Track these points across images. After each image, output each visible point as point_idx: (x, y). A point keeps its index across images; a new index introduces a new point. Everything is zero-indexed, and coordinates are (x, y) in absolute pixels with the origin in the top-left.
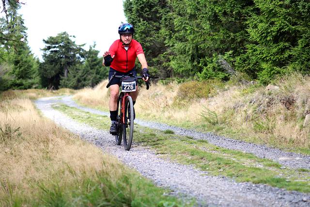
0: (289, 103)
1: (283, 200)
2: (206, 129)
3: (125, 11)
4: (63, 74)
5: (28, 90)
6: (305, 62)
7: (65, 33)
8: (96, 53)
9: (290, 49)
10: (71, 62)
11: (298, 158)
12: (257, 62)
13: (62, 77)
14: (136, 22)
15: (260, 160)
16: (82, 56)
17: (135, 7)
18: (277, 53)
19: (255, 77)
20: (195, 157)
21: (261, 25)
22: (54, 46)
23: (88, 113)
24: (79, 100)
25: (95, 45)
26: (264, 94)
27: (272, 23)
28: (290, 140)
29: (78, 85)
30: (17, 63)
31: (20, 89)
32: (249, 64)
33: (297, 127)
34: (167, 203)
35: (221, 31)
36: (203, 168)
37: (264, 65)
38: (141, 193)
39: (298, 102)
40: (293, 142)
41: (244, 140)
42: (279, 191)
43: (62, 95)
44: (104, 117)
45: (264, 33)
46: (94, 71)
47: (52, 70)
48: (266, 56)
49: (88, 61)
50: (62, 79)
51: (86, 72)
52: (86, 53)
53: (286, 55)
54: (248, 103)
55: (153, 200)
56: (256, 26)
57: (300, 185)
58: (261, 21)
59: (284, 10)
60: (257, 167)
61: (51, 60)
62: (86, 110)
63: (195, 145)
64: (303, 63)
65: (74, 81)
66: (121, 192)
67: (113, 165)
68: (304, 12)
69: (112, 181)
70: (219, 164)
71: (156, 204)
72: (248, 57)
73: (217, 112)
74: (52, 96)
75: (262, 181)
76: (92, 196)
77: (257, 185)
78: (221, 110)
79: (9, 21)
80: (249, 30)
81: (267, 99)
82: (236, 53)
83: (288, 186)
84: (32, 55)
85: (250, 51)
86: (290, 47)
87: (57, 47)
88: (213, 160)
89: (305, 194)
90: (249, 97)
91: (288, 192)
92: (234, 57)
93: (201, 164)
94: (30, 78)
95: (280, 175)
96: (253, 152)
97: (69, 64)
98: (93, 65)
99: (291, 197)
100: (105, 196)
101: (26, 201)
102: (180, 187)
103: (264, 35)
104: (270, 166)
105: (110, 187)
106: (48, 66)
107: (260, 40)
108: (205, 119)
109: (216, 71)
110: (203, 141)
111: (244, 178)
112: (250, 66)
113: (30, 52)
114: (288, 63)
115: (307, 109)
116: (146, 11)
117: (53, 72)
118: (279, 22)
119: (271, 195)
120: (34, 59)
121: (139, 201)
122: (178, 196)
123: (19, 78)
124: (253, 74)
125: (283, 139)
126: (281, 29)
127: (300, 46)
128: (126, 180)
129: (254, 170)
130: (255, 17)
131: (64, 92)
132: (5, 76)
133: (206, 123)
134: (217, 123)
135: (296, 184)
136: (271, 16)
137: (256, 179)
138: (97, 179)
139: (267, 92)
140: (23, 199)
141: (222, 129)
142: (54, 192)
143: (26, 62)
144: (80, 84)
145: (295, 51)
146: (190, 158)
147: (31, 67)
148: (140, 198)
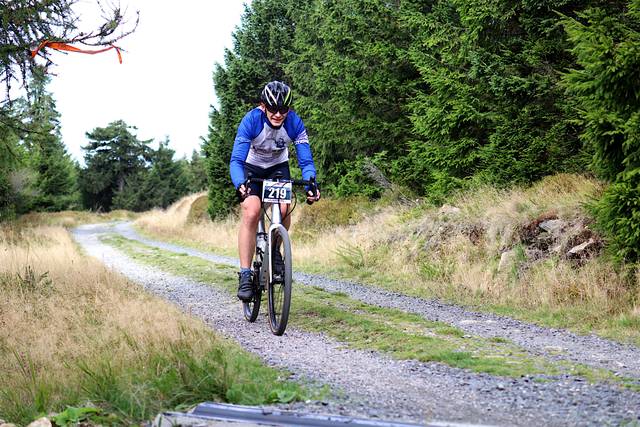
0: (476, 234)
1: (467, 388)
2: (345, 274)
3: (217, 87)
4: (117, 187)
5: (61, 213)
6: (501, 170)
7: (120, 122)
8: (170, 153)
9: (477, 150)
10: (130, 168)
11: (490, 321)
12: (425, 169)
13: (115, 193)
14: (234, 106)
15: (429, 324)
16: (148, 158)
17: (233, 82)
18: (457, 155)
19: (422, 193)
20: (328, 320)
21: (431, 109)
22: (102, 142)
23: (157, 249)
24: (142, 228)
25: (168, 141)
26: (436, 220)
27: (449, 108)
28: (478, 293)
29: (142, 205)
30: (43, 169)
31: (50, 211)
32: (413, 172)
33: (489, 272)
34: (283, 392)
35: (369, 118)
36: (341, 338)
37: (437, 174)
38: (242, 376)
39: (490, 233)
40: (482, 296)
41: (404, 292)
42: (461, 373)
43: (116, 220)
44: (183, 255)
45: (436, 123)
46: (166, 182)
47: (100, 180)
48: (439, 161)
49: (157, 167)
50: (115, 196)
51: (154, 184)
52: (155, 153)
53: (471, 159)
54: (411, 234)
55: (261, 388)
56: (423, 112)
57: (494, 364)
58: (432, 104)
59: (467, 87)
60: (426, 335)
61: (98, 165)
62: (154, 245)
63: (328, 300)
64: (496, 172)
65: (134, 198)
66: (210, 375)
67: (197, 333)
68: (498, 92)
69: (196, 358)
70: (366, 331)
71: (265, 395)
72: (410, 161)
73: (362, 248)
74: (99, 221)
75: (433, 357)
76: (164, 382)
77: (427, 364)
78: (368, 245)
79: (32, 104)
80: (412, 118)
81: (441, 229)
82: (393, 154)
83: (475, 365)
84: (68, 157)
85: (415, 151)
86: (477, 145)
87: (108, 144)
88: (356, 325)
89: (501, 378)
90: (412, 225)
91: (475, 374)
92: (389, 161)
93: (338, 331)
94: (65, 194)
95: (462, 349)
96: (419, 311)
97: (126, 171)
98: (165, 174)
99: (480, 383)
100: (185, 382)
101: (57, 390)
102: (303, 366)
103: (436, 126)
104: (446, 333)
105: (193, 368)
106: (93, 175)
107: (430, 133)
108: (342, 260)
109: (361, 181)
110: (340, 295)
111: (406, 354)
112: (414, 175)
113: (65, 152)
114: (473, 171)
115: (503, 243)
116: (250, 89)
117: (102, 183)
118: (459, 107)
119: (448, 379)
120: (72, 163)
121: (239, 390)
122: (300, 382)
123: (47, 194)
124: (419, 187)
125: (467, 291)
126: (462, 117)
127: (492, 145)
128: (218, 355)
129: (420, 341)
130: (421, 97)
131: (119, 216)
132: (26, 190)
133: (345, 266)
134: (362, 265)
135: (487, 363)
136: (447, 96)
137: (424, 355)
138: (172, 355)
139: (441, 217)
140: (54, 386)
141: (370, 275)
142: (102, 375)
143: (58, 167)
144: (144, 203)
145: (485, 152)
146: (319, 321)
147: (67, 175)
148: (241, 385)
